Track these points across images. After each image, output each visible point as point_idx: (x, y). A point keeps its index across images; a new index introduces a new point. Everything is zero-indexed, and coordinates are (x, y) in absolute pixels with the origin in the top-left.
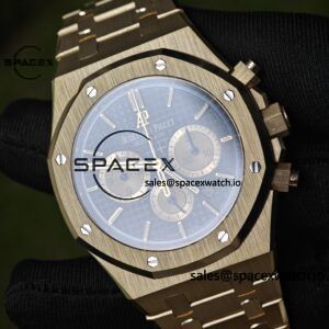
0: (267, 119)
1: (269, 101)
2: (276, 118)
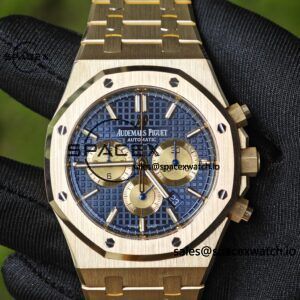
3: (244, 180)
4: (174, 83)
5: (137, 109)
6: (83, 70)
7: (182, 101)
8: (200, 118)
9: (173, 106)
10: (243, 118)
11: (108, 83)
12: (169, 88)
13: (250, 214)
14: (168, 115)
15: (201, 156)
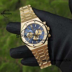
0: (47, 28)
1: (47, 26)
2: (48, 28)
3: (48, 31)
4: (35, 22)
5: (31, 27)
6: (22, 24)
7: (37, 24)
8: (40, 25)
9: (36, 25)
10: (45, 23)
11: (26, 25)
12: (34, 23)
13: (51, 35)
14: (35, 26)
15: (42, 30)
